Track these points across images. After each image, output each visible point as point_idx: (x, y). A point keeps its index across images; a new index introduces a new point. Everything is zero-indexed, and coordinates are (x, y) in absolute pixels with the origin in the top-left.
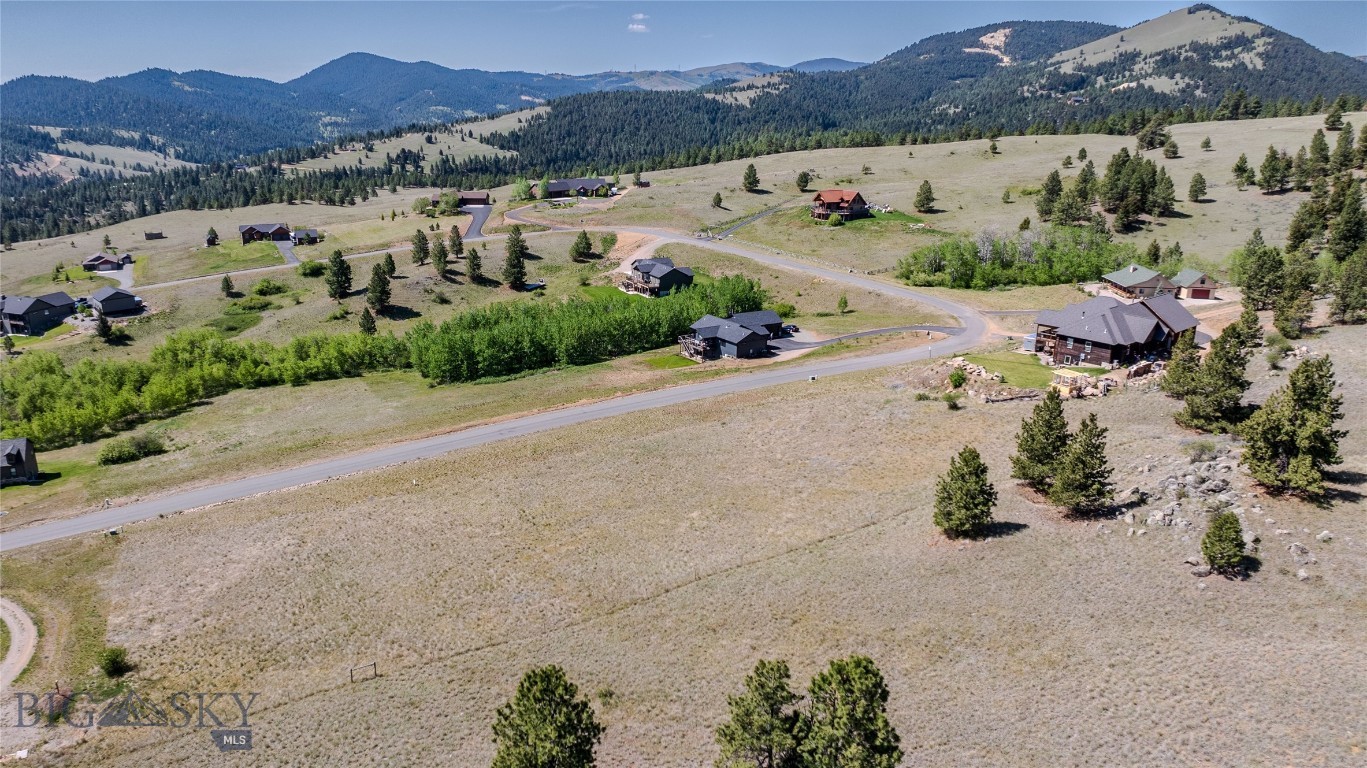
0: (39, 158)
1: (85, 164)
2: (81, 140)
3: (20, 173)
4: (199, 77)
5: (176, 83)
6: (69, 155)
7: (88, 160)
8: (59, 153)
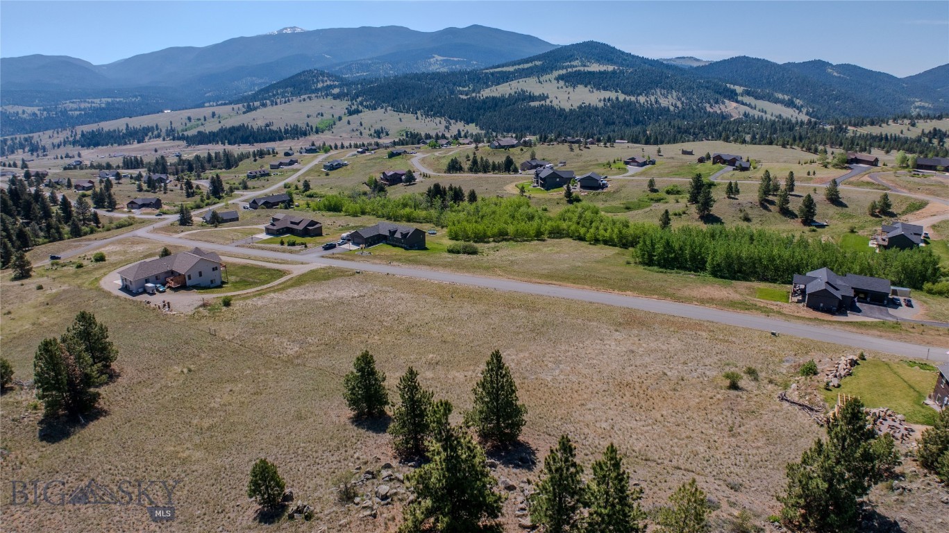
0: (723, 103)
1: (748, 109)
2: (753, 96)
3: (709, 109)
4: (846, 68)
5: (830, 70)
6: (743, 104)
7: (752, 108)
8: (737, 102)
